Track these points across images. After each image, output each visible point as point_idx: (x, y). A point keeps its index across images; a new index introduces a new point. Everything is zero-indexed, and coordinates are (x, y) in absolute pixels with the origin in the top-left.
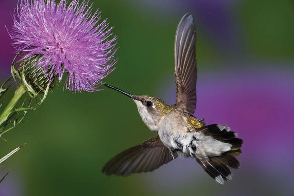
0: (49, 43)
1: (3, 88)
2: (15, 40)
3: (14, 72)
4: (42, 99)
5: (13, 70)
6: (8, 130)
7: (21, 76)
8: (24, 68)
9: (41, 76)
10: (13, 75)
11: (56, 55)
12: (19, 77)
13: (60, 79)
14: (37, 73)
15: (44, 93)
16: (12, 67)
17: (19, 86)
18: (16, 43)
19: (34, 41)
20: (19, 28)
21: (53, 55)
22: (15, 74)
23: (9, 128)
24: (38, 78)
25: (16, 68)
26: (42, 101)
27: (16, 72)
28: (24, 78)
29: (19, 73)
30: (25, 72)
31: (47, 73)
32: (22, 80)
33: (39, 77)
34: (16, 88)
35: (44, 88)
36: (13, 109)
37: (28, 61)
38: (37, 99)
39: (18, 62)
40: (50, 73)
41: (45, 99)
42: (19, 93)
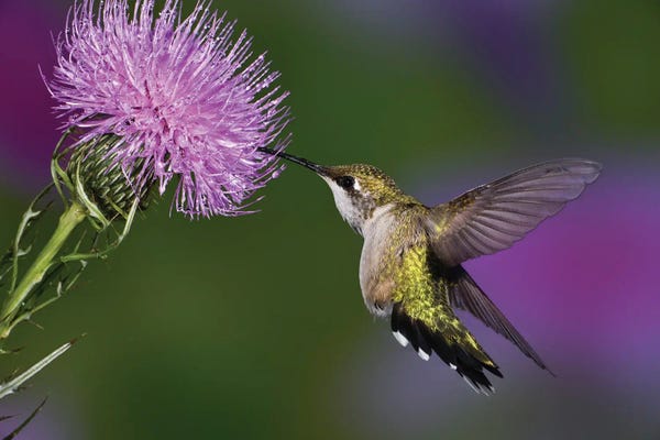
0: (138, 108)
1: (34, 210)
2: (61, 100)
3: (58, 175)
4: (121, 233)
5: (55, 169)
6: (44, 305)
7: (73, 183)
8: (82, 164)
9: (118, 182)
10: (56, 181)
11: (153, 135)
12: (69, 185)
13: (162, 189)
14: (109, 175)
15: (125, 220)
16: (53, 162)
17: (70, 205)
18: (62, 107)
19: (103, 103)
20: (68, 74)
21: (147, 136)
22: (61, 179)
23: (48, 300)
24: (111, 187)
25: (63, 165)
26: (121, 238)
27: (63, 174)
28: (80, 188)
29: (69, 175)
30: (83, 174)
31: (134, 174)
32: (75, 190)
33: (113, 185)
34: (62, 210)
35: (127, 209)
36: (56, 257)
37: (89, 149)
38: (110, 235)
39: (66, 150)
40: (139, 176)
41: (128, 235)
42: (69, 220)
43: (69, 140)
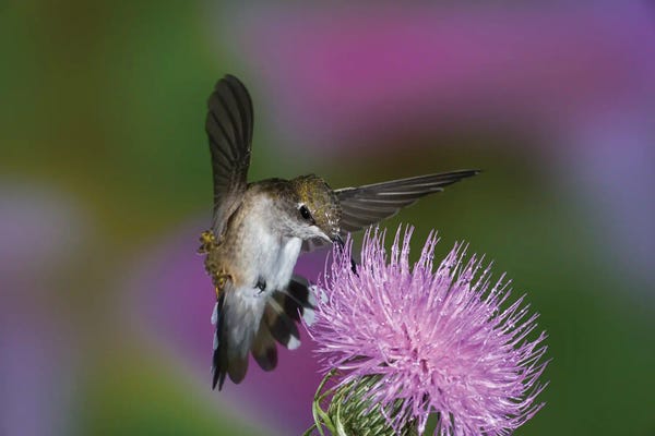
43: (330, 383)
